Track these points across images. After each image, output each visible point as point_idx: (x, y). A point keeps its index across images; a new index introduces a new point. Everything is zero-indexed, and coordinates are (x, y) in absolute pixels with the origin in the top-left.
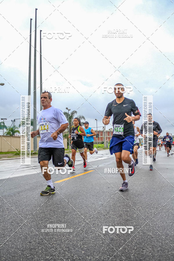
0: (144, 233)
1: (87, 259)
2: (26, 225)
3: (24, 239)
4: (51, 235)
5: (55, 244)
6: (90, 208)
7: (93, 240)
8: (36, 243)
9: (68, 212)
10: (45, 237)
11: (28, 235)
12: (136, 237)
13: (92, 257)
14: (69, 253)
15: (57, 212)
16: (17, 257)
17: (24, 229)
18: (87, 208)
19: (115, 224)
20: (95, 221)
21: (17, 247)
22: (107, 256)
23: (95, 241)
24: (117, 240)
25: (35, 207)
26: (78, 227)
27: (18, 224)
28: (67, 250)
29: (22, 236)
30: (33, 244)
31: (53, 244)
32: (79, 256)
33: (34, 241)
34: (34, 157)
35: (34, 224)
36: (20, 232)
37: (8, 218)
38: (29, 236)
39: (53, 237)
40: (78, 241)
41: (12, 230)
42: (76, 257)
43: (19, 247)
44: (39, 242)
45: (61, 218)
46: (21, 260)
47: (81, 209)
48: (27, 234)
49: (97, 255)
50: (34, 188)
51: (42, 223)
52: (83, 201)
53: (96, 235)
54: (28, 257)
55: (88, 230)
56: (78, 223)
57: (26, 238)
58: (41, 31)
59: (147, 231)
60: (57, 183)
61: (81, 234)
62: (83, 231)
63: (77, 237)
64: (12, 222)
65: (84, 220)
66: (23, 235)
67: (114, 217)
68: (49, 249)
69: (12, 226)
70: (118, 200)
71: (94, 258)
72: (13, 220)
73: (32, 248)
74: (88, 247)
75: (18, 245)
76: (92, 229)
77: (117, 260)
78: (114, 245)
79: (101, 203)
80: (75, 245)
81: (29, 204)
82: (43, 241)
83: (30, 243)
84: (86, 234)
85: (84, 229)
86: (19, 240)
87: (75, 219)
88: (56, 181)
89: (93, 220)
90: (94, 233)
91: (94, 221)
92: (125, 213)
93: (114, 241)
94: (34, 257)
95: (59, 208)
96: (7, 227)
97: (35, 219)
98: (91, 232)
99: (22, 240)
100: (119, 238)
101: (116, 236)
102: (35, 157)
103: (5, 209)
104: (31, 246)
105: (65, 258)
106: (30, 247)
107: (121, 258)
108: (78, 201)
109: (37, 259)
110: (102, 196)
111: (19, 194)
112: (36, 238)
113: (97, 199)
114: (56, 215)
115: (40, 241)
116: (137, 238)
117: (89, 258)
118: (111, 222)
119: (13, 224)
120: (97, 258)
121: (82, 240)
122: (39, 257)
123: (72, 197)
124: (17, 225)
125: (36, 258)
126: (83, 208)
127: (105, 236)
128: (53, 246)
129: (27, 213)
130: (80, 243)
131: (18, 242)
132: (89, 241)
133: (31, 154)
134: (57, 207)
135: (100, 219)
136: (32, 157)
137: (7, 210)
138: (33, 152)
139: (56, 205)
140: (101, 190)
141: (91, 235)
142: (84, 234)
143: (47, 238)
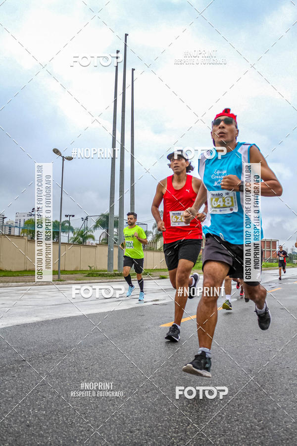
3: (120, 424)
4: (166, 420)
5: (175, 438)
6: (229, 376)
7: (242, 436)
8: (142, 433)
10: (156, 423)
11: (126, 417)
15: (171, 379)
17: (118, 405)
18: (223, 375)
19: (278, 409)
20: (241, 399)
21: (111, 438)
23: (246, 437)
24: (288, 439)
26: (212, 410)
29: (115, 418)
30: (136, 435)
31: (172, 437)
33: (138, 430)
34: (118, 280)
35: (134, 399)
36: (112, 411)
38: (128, 420)
39: (170, 426)
40: (216, 434)
41: (97, 407)
43: (112, 438)
44: (146, 431)
48: (124, 415)
50: (127, 334)
51: (147, 397)
53: (246, 425)
55: (231, 417)
56: (211, 402)
57: (124, 424)
61: (219, 422)
62: (222, 418)
63: (212, 428)
67: (274, 393)
69: (98, 400)
70: (276, 363)
73: (135, 442)
75: (111, 435)
76: (238, 415)
79: (247, 367)
81: (121, 363)
82: (153, 431)
83: (131, 432)
84: (228, 423)
85: (223, 414)
86: (112, 426)
88: (163, 324)
90: (241, 422)
91: (239, 400)
92: (294, 388)
95: (175, 372)
96: (90, 400)
98: (237, 420)
99: (116, 425)
100: (290, 437)
101: (285, 432)
102: (120, 280)
103: (83, 368)
104: (134, 437)
106: (132, 440)
110: (247, 354)
111: (102, 343)
112: (140, 425)
113: (239, 360)
114: (171, 385)
115: (149, 430)
118: (270, 404)
121: (223, 435)
126: (216, 375)
127: (262, 429)
128: (172, 440)
129: (120, 377)
130: (219, 439)
131: (111, 429)
132: (235, 437)
133: (114, 276)
134: (171, 370)
135: (250, 397)
136: (115, 280)
137: (86, 370)
138: (117, 272)
139: (167, 367)
140: (244, 344)
141: (238, 425)
142: (225, 424)
143: (160, 426)
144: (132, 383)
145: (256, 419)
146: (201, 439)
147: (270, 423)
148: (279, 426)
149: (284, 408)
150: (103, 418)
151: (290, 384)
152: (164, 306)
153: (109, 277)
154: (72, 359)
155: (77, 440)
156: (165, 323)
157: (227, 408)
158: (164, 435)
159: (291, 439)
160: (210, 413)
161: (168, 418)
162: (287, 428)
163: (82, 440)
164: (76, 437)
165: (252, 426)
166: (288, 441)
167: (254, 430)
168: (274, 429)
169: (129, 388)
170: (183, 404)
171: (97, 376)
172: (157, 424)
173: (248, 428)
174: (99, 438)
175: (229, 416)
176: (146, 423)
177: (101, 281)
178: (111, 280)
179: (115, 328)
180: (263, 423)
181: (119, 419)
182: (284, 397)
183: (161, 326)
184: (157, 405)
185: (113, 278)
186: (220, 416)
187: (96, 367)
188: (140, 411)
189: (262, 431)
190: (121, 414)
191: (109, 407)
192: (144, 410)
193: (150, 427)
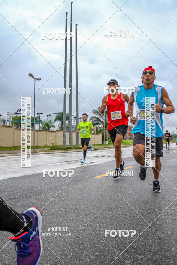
1: (138, 258)
2: (71, 219)
4: (98, 230)
5: (103, 240)
6: (135, 205)
7: (142, 239)
8: (84, 238)
9: (112, 208)
10: (92, 232)
11: (75, 229)
13: (143, 257)
14: (118, 250)
15: (101, 207)
16: (66, 250)
17: (69, 223)
19: (162, 223)
21: (66, 241)
22: (159, 256)
23: (144, 239)
25: (77, 201)
26: (124, 224)
27: (63, 217)
28: (117, 247)
30: (80, 239)
32: (130, 254)
33: (82, 236)
34: (69, 151)
35: (79, 219)
37: (53, 212)
38: (75, 231)
39: (100, 234)
41: (58, 224)
42: (126, 255)
43: (67, 241)
44: (86, 237)
45: (105, 213)
46: (71, 254)
47: (125, 206)
48: (73, 228)
49: (148, 254)
50: (75, 182)
51: (87, 218)
52: (127, 198)
54: (77, 251)
56: (124, 220)
58: (76, 25)
60: (97, 179)
64: (57, 216)
65: (129, 217)
66: (69, 229)
68: (97, 245)
69: (58, 220)
70: (162, 198)
71: (145, 257)
72: (58, 214)
73: (80, 243)
74: (137, 245)
75: (66, 239)
77: (171, 261)
78: (165, 245)
79: (145, 200)
80: (123, 243)
81: (71, 199)
82: (90, 237)
83: (78, 237)
85: (131, 226)
87: (120, 215)
88: (96, 176)
89: (139, 217)
92: (172, 212)
94: (83, 251)
95: (103, 203)
96: (53, 220)
98: (139, 230)
100: (169, 238)
101: (166, 236)
102: (71, 151)
104: (79, 240)
105: (116, 255)
106: (78, 242)
107: (175, 260)
109: (87, 254)
110: (145, 193)
111: (60, 188)
112: (83, 233)
113: (140, 196)
115: (88, 236)
117: (140, 257)
118: (158, 221)
119: (58, 217)
120: (149, 258)
122: (89, 253)
124: (62, 219)
125: (85, 253)
126: (127, 205)
127: (153, 234)
128: (101, 242)
130: (128, 241)
133: (67, 149)
134: (100, 202)
135: (147, 217)
136: (67, 151)
137: (51, 203)
138: (68, 147)
139: (99, 201)
140: (144, 187)
141: (139, 233)
143: (94, 234)
144: (78, 210)
145: (150, 229)
146: (118, 241)
147: (158, 231)
148: (163, 233)
149: (166, 223)
151: (170, 210)
152: (97, 166)
153: (64, 149)
154: (43, 197)
155: (47, 242)
156: (97, 176)
157: (133, 224)
158: (97, 239)
159: (170, 240)
160: (123, 226)
161: (99, 229)
162: (167, 234)
163: (49, 242)
164: (46, 240)
165: (147, 233)
167: (148, 235)
168: (160, 234)
170: (108, 221)
171: (58, 206)
172: (92, 233)
173: (145, 234)
174: (59, 241)
176: (86, 232)
177: (59, 152)
178: (65, 151)
180: (154, 231)
181: (70, 230)
182: (166, 217)
183: (95, 177)
185: (66, 150)
187: (57, 201)
188: (83, 226)
190: (72, 227)
191: (65, 224)
192: (85, 225)
193: (88, 234)
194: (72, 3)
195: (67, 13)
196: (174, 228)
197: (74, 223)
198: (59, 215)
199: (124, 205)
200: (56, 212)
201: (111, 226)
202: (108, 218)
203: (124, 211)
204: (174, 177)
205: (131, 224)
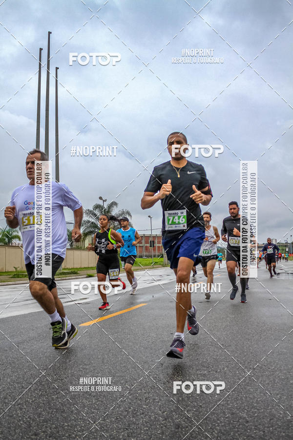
0: (233, 414)
2: (29, 403)
3: (25, 428)
4: (73, 420)
7: (145, 429)
8: (46, 435)
10: (62, 423)
11: (33, 420)
12: (219, 422)
18: (135, 370)
20: (149, 393)
23: (149, 429)
24: (187, 427)
26: (120, 405)
29: (21, 422)
31: (76, 436)
33: (44, 432)
35: (44, 400)
36: (19, 415)
38: (34, 423)
39: (76, 425)
40: (120, 429)
44: (51, 433)
47: (125, 373)
48: (30, 418)
51: (57, 398)
53: (150, 418)
55: (137, 411)
57: (29, 427)
58: (57, 68)
59: (238, 409)
60: (84, 327)
61: (125, 417)
62: (128, 412)
63: (117, 423)
66: (23, 421)
69: (6, 406)
72: (7, 394)
76: (144, 408)
82: (58, 432)
83: (36, 435)
84: (133, 417)
85: (130, 408)
86: (17, 431)
88: (83, 323)
89: (145, 392)
90: (146, 415)
91: (147, 394)
92: (201, 378)
93: (182, 429)
97: (46, 392)
98: (143, 414)
99: (21, 430)
108: (120, 359)
110: (161, 349)
112: (46, 427)
113: (152, 355)
115: (54, 431)
116: (221, 422)
119: (6, 401)
121: (127, 429)
123: (110, 351)
126: (128, 371)
127: (165, 419)
130: (122, 434)
131: (15, 434)
132: (139, 429)
135: (158, 390)
139: (81, 366)
140: (160, 339)
141: (142, 418)
142: (130, 418)
143: (66, 426)
145: (161, 411)
147: (174, 413)
148: (182, 415)
150: (9, 424)
151: (197, 375)
152: (87, 305)
156: (85, 322)
157: (135, 403)
158: (69, 435)
161: (75, 417)
165: (155, 418)
166: (187, 429)
167: (157, 421)
168: (176, 419)
169: (40, 390)
170: (92, 402)
171: (9, 380)
172: (63, 425)
173: (151, 420)
175: (135, 410)
176: (52, 424)
179: (33, 330)
180: (167, 413)
181: (25, 423)
183: (81, 325)
184: (65, 405)
186: (126, 411)
187: (9, 371)
188: (48, 413)
189: (164, 422)
190: (28, 417)
191: (16, 412)
192: (52, 411)
193: (56, 428)
194: (50, 33)
195: (41, 49)
196: (201, 406)
197: (33, 408)
198: (10, 396)
199: (123, 371)
200: (3, 391)
201: (97, 409)
202: (94, 397)
203: (122, 381)
204: (212, 320)
205: (130, 403)
